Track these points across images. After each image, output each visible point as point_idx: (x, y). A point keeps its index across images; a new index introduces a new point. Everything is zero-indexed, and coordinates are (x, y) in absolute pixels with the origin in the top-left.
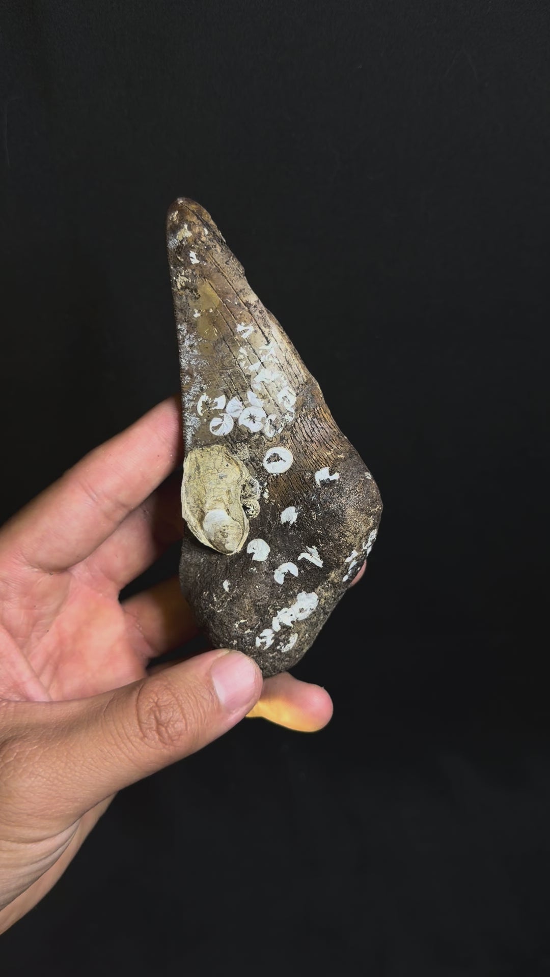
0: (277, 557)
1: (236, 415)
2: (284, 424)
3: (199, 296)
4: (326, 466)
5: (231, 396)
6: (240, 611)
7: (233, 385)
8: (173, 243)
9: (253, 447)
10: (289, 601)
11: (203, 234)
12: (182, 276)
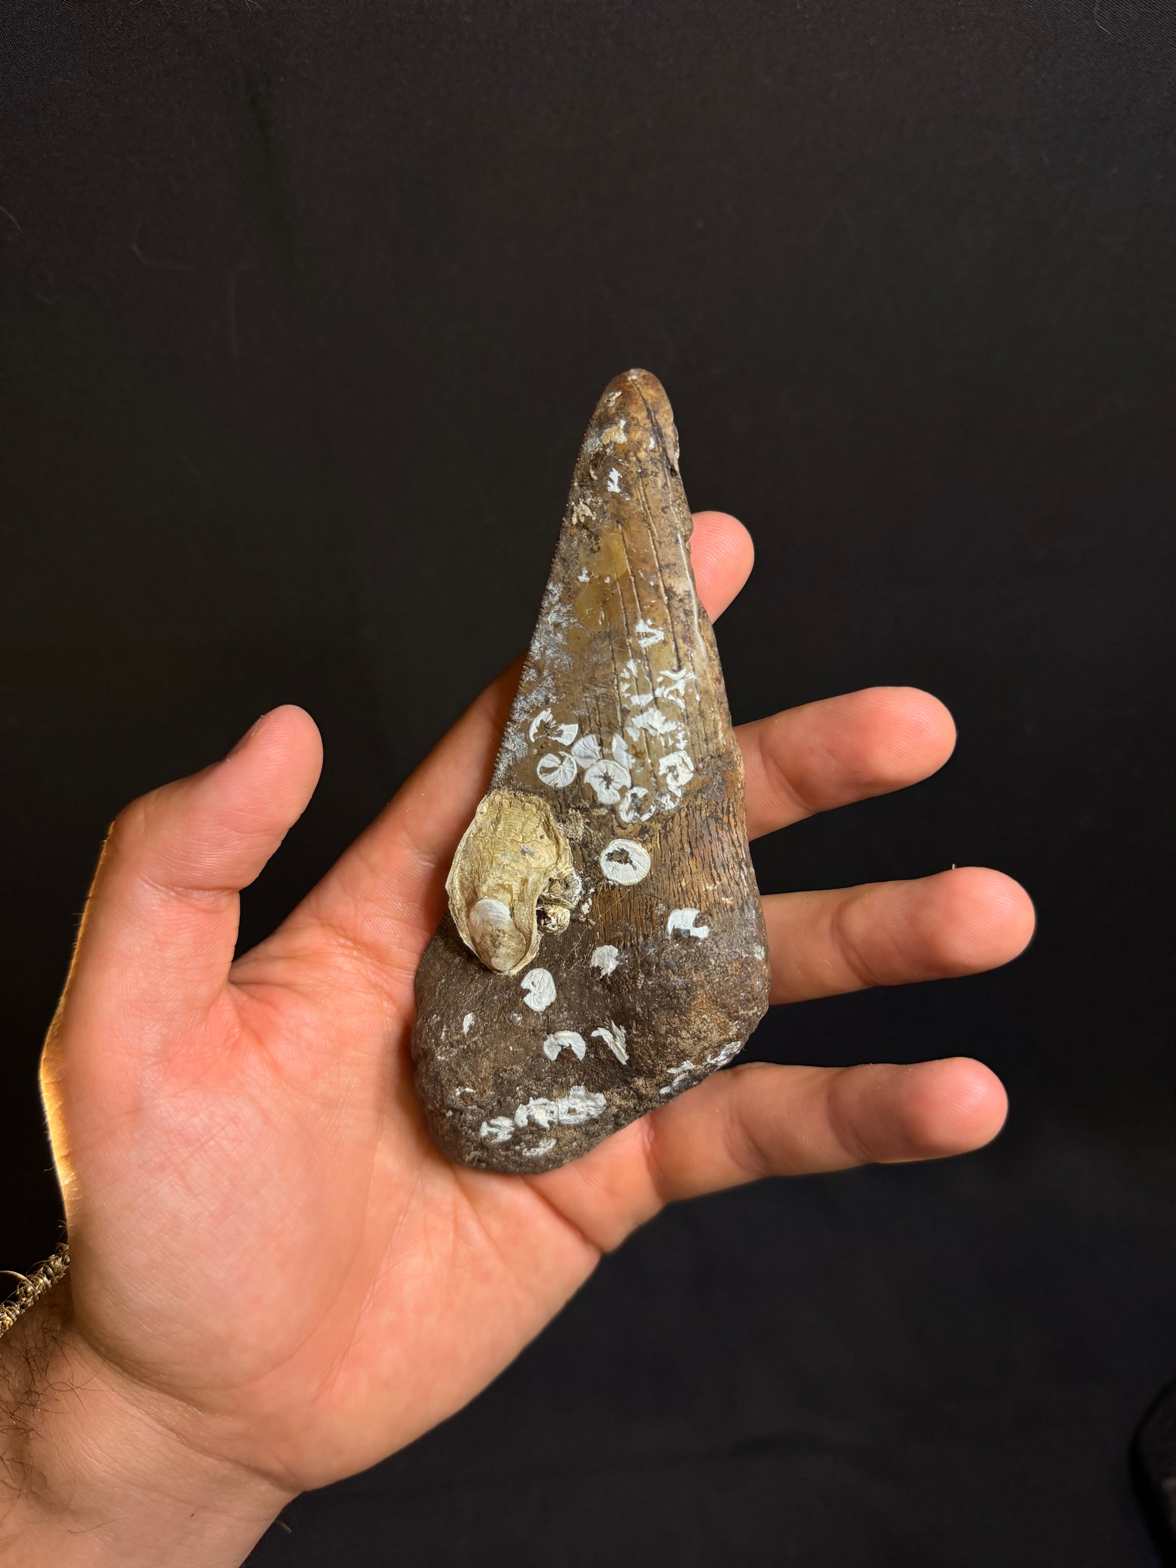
0: (561, 1015)
1: (584, 764)
2: (656, 809)
3: (599, 548)
4: (695, 907)
5: (587, 732)
6: (471, 1073)
7: (596, 715)
8: (592, 445)
9: (592, 825)
10: (554, 1091)
11: (644, 447)
12: (586, 504)
